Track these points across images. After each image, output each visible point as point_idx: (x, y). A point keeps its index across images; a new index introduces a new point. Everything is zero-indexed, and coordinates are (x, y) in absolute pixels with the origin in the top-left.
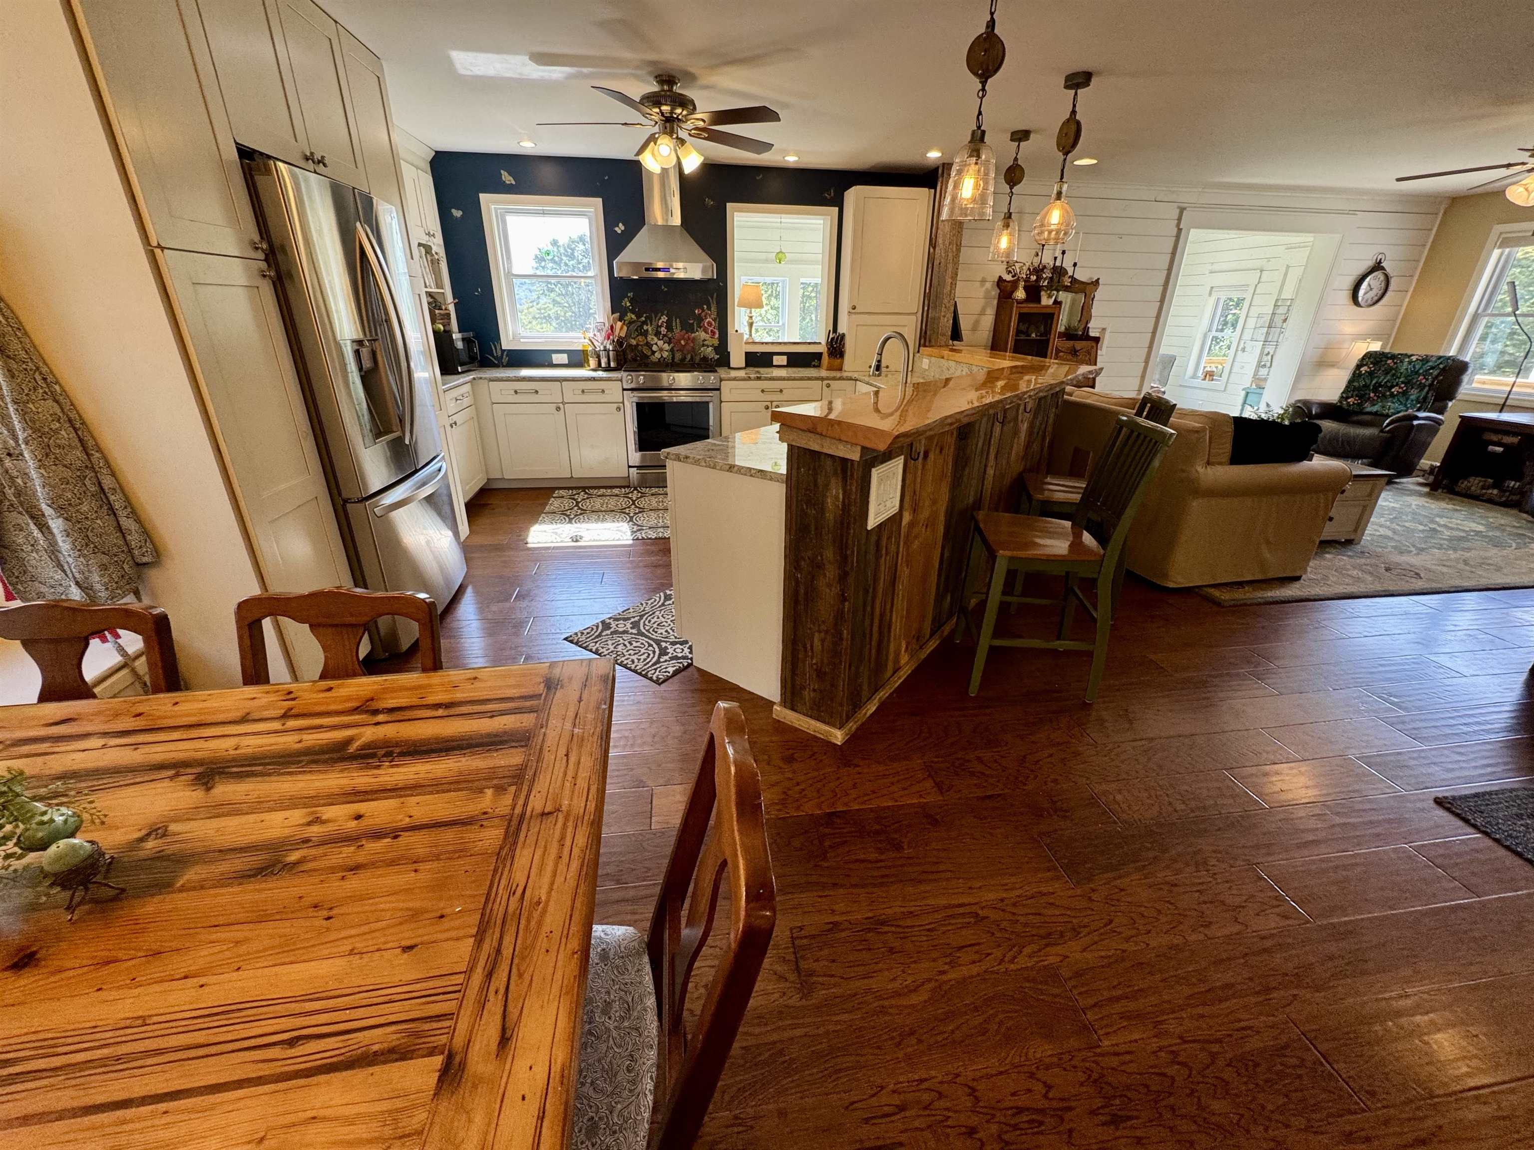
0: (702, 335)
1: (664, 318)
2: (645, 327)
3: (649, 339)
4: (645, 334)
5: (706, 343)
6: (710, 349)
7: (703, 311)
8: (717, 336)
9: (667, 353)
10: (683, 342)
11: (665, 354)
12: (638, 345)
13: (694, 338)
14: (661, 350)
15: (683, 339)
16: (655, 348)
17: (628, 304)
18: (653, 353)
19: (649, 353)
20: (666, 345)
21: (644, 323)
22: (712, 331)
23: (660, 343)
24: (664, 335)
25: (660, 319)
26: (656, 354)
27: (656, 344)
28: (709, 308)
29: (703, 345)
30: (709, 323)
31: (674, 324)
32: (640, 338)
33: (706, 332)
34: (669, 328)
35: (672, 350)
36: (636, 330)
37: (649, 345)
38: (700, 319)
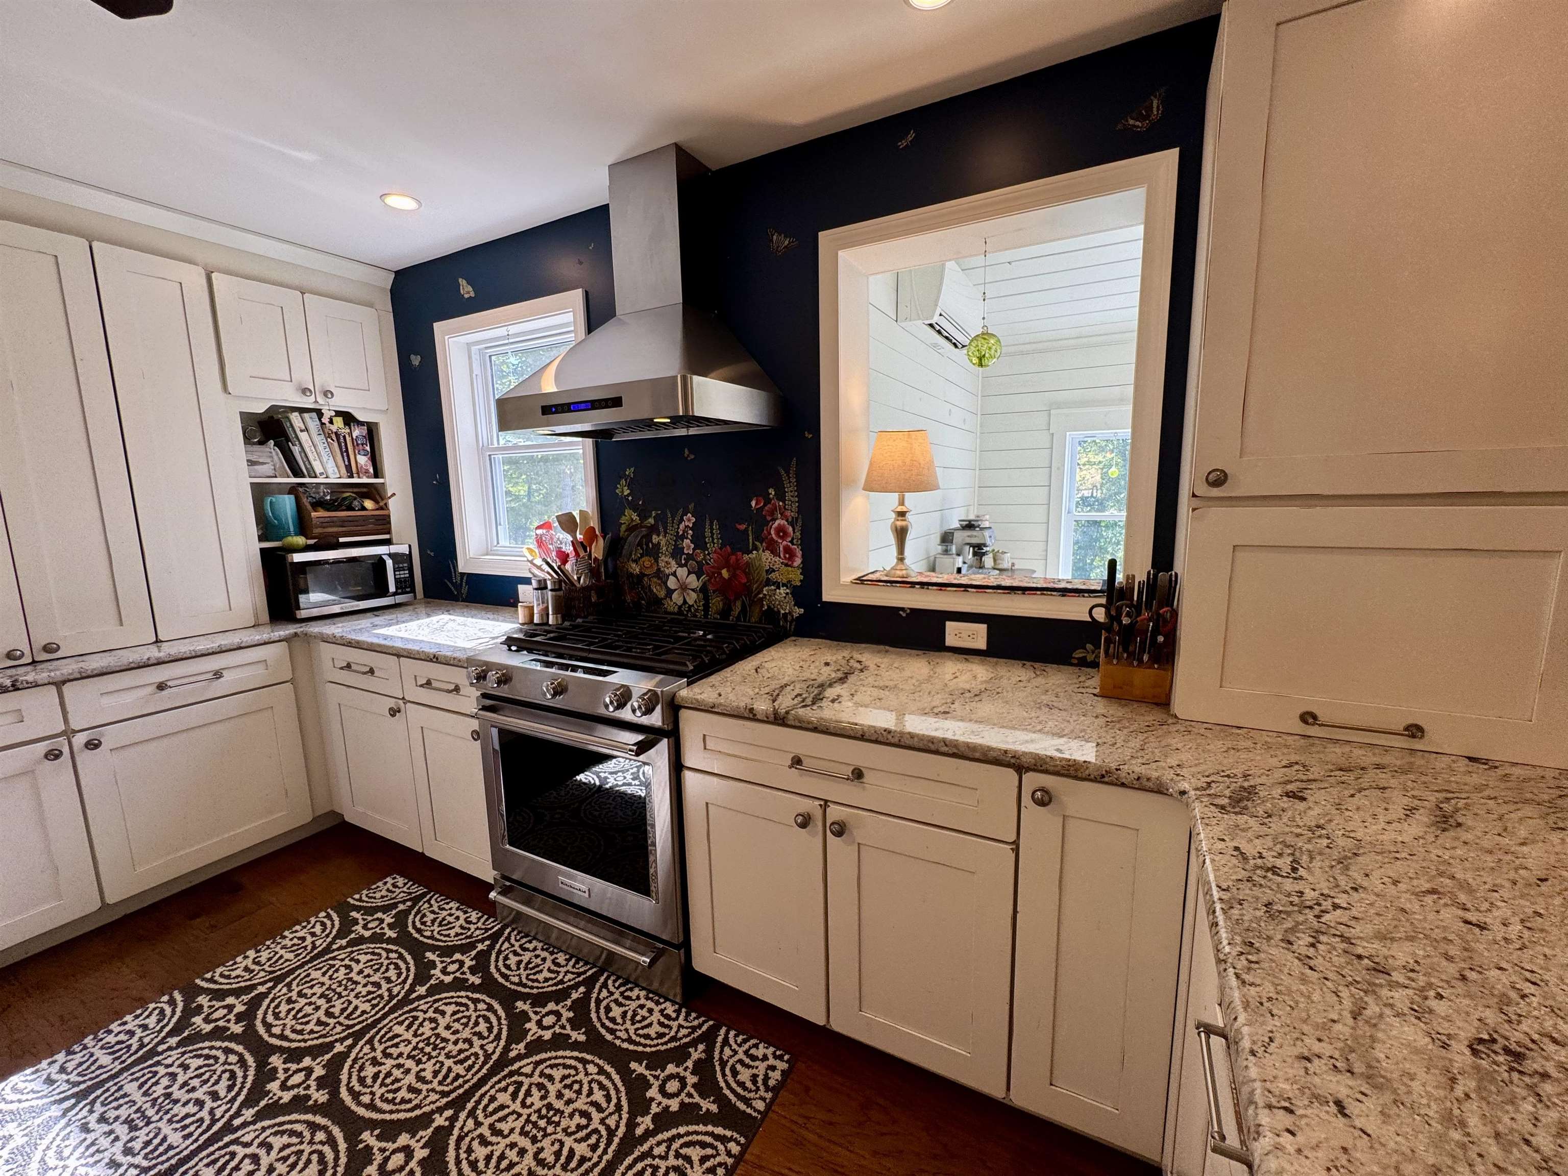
0: (766, 558)
1: (689, 520)
2: (655, 539)
3: (662, 564)
4: (655, 552)
5: (772, 576)
6: (783, 590)
7: (768, 501)
8: (798, 561)
9: (694, 596)
10: (725, 573)
11: (692, 598)
12: (642, 575)
13: (748, 564)
14: (684, 588)
15: (727, 565)
16: (672, 583)
17: (627, 492)
18: (670, 592)
19: (662, 594)
20: (693, 577)
21: (653, 529)
22: (787, 550)
23: (682, 572)
24: (690, 557)
25: (682, 520)
26: (675, 596)
27: (674, 574)
28: (781, 496)
29: (768, 582)
30: (781, 530)
31: (708, 534)
32: (647, 562)
33: (775, 552)
34: (699, 542)
35: (703, 590)
36: (640, 544)
37: (662, 577)
38: (761, 521)
